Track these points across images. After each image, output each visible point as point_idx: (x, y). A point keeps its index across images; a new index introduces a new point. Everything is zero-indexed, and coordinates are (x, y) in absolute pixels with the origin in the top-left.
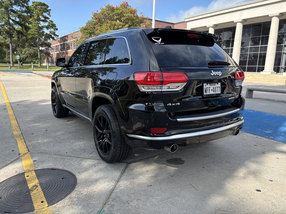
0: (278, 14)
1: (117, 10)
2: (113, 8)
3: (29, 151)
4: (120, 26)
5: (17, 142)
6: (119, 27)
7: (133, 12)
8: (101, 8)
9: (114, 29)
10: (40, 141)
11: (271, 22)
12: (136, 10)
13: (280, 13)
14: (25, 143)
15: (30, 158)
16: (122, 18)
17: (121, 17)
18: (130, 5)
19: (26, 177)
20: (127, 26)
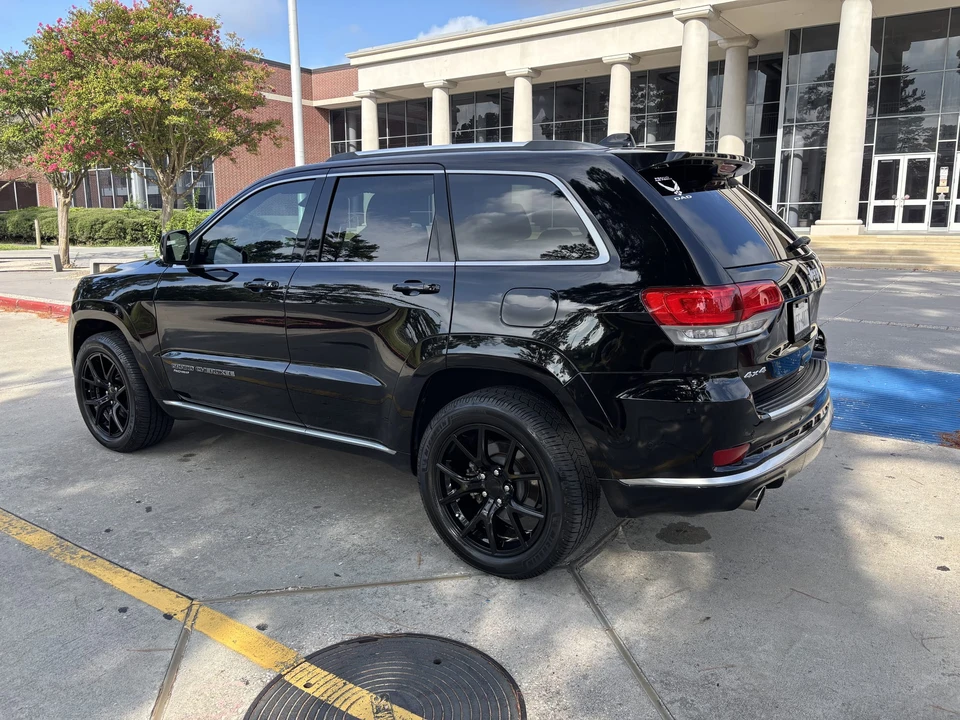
0: (626, 57)
1: (142, 20)
2: (125, 11)
3: (192, 600)
4: (161, 81)
5: (91, 575)
6: (156, 83)
7: (205, 29)
8: (75, 11)
9: (139, 91)
10: (176, 552)
11: (609, 77)
12: (215, 23)
13: (632, 54)
14: (130, 571)
15: (232, 621)
16: (166, 52)
17: (160, 49)
18: (187, 6)
19: (306, 690)
20: (188, 79)
